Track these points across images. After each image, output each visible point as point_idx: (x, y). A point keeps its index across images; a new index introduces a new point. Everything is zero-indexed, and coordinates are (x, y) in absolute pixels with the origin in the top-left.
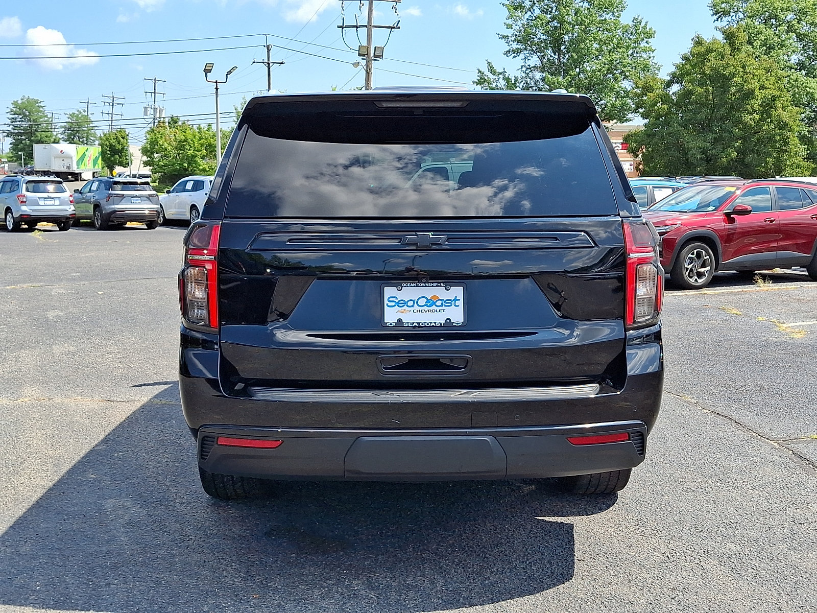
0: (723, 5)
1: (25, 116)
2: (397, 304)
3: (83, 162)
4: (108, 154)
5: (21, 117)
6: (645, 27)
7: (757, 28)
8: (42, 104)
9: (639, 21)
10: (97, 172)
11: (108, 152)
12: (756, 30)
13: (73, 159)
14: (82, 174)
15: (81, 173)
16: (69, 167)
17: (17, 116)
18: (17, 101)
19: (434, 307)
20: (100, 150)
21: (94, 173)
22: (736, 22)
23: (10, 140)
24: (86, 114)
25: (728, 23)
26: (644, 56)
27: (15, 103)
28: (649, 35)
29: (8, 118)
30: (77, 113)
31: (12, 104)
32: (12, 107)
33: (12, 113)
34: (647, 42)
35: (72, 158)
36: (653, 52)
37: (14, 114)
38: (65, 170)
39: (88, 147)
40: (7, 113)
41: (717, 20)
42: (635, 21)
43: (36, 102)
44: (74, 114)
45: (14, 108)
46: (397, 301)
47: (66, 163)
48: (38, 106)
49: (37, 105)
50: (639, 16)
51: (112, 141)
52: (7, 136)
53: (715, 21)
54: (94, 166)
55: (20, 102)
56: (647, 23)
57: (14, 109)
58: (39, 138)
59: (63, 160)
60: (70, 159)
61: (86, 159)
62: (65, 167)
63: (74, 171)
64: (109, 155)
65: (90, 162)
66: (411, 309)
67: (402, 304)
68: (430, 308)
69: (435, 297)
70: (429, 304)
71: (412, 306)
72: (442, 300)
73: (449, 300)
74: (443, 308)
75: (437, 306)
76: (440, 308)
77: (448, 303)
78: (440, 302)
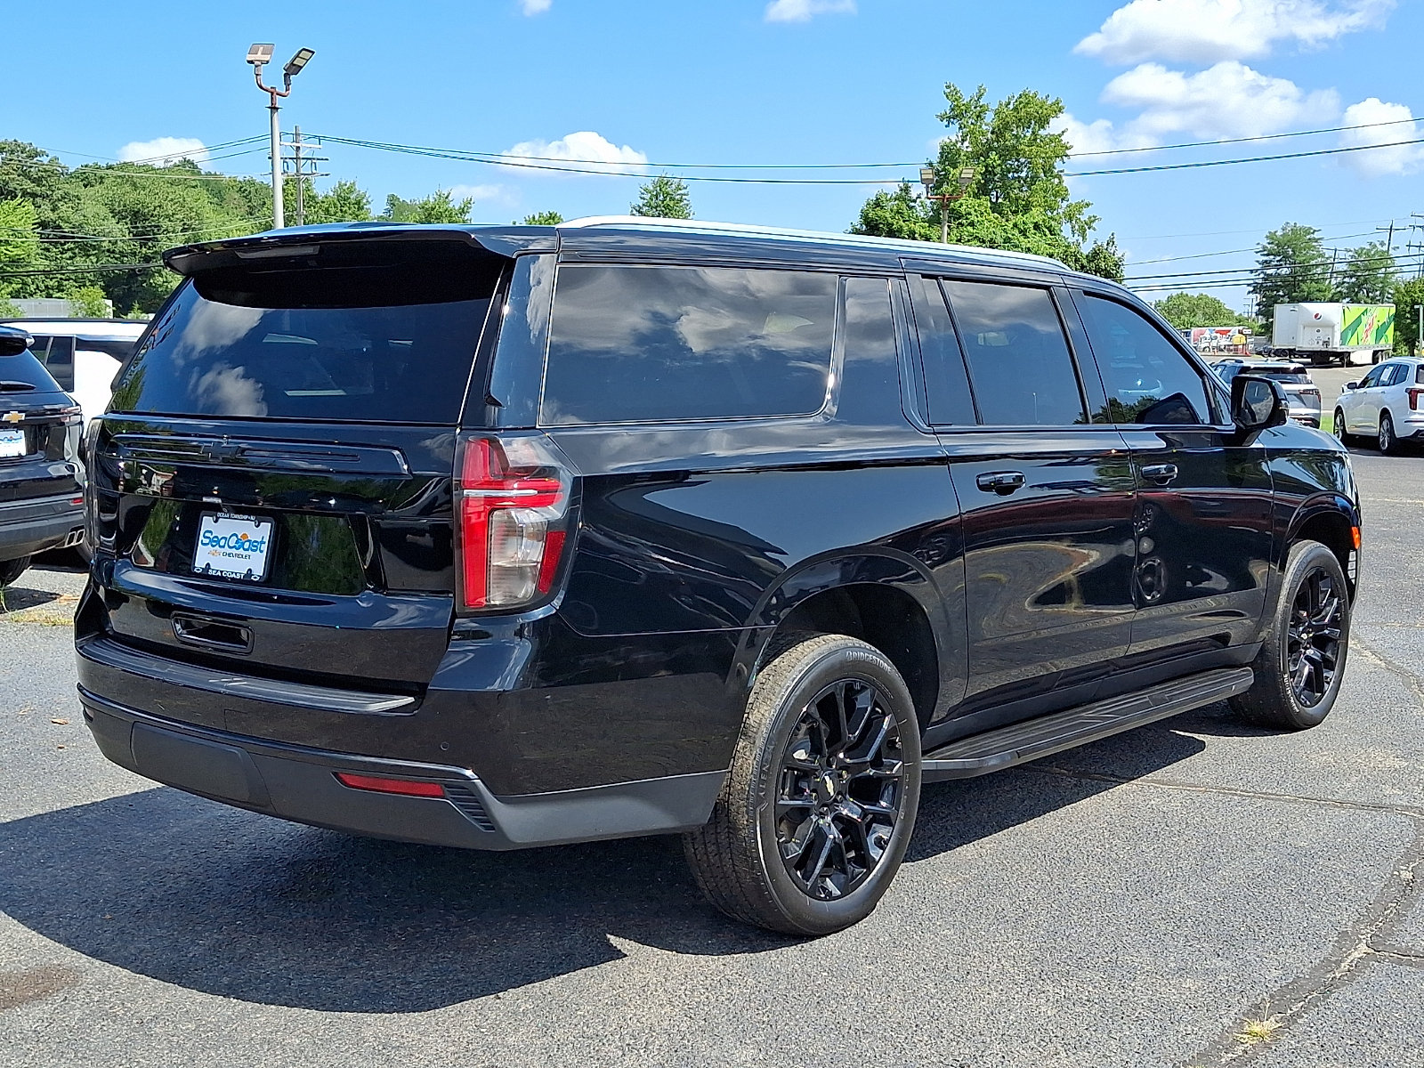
1: (1286, 257)
2: (211, 541)
3: (1356, 334)
4: (1408, 318)
5: (1278, 258)
8: (1316, 235)
10: (1382, 351)
11: (1408, 315)
13: (1336, 328)
14: (1352, 355)
15: (1349, 353)
16: (1326, 343)
17: (1272, 257)
18: (1276, 232)
19: (241, 551)
20: (1393, 311)
21: (1375, 353)
23: (1257, 298)
24: (1385, 248)
27: (1271, 237)
29: (1258, 261)
30: (1368, 247)
31: (1267, 237)
32: (1265, 242)
33: (1265, 253)
35: (1333, 327)
37: (1268, 255)
38: (1319, 347)
39: (1369, 306)
40: (1257, 252)
43: (1308, 231)
44: (1362, 249)
45: (1269, 243)
46: (211, 537)
47: (1323, 336)
48: (1309, 239)
49: (1308, 237)
51: (1416, 296)
52: (1254, 291)
54: (1378, 339)
55: (1279, 233)
57: (1269, 246)
58: (1306, 294)
59: (1318, 331)
60: (1331, 329)
61: (1361, 329)
62: (1321, 343)
63: (1334, 350)
64: (1409, 321)
65: (1369, 333)
66: (222, 550)
67: (215, 541)
68: (237, 552)
69: (245, 536)
70: (237, 545)
71: (224, 547)
72: (249, 541)
73: (255, 542)
74: (250, 552)
75: (244, 549)
76: (247, 553)
77: (254, 546)
78: (248, 543)
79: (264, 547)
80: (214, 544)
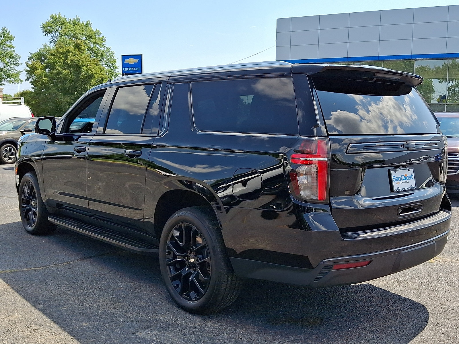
0: (49, 28)
2: (396, 179)
6: (8, 34)
7: (68, 42)
9: (5, 30)
12: (68, 43)
19: (406, 180)
22: (56, 38)
25: (52, 37)
26: (9, 49)
28: (11, 39)
34: (10, 42)
36: (14, 48)
41: (45, 35)
42: (3, 30)
46: (395, 178)
50: (5, 27)
53: (44, 35)
56: (9, 31)
66: (400, 182)
67: (397, 179)
68: (406, 181)
69: (406, 175)
70: (405, 179)
71: (400, 180)
72: (408, 176)
73: (410, 176)
74: (409, 180)
75: (407, 179)
76: (408, 180)
77: (410, 178)
78: (407, 177)
79: (413, 177)
80: (397, 180)
